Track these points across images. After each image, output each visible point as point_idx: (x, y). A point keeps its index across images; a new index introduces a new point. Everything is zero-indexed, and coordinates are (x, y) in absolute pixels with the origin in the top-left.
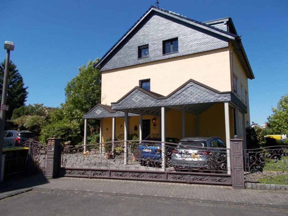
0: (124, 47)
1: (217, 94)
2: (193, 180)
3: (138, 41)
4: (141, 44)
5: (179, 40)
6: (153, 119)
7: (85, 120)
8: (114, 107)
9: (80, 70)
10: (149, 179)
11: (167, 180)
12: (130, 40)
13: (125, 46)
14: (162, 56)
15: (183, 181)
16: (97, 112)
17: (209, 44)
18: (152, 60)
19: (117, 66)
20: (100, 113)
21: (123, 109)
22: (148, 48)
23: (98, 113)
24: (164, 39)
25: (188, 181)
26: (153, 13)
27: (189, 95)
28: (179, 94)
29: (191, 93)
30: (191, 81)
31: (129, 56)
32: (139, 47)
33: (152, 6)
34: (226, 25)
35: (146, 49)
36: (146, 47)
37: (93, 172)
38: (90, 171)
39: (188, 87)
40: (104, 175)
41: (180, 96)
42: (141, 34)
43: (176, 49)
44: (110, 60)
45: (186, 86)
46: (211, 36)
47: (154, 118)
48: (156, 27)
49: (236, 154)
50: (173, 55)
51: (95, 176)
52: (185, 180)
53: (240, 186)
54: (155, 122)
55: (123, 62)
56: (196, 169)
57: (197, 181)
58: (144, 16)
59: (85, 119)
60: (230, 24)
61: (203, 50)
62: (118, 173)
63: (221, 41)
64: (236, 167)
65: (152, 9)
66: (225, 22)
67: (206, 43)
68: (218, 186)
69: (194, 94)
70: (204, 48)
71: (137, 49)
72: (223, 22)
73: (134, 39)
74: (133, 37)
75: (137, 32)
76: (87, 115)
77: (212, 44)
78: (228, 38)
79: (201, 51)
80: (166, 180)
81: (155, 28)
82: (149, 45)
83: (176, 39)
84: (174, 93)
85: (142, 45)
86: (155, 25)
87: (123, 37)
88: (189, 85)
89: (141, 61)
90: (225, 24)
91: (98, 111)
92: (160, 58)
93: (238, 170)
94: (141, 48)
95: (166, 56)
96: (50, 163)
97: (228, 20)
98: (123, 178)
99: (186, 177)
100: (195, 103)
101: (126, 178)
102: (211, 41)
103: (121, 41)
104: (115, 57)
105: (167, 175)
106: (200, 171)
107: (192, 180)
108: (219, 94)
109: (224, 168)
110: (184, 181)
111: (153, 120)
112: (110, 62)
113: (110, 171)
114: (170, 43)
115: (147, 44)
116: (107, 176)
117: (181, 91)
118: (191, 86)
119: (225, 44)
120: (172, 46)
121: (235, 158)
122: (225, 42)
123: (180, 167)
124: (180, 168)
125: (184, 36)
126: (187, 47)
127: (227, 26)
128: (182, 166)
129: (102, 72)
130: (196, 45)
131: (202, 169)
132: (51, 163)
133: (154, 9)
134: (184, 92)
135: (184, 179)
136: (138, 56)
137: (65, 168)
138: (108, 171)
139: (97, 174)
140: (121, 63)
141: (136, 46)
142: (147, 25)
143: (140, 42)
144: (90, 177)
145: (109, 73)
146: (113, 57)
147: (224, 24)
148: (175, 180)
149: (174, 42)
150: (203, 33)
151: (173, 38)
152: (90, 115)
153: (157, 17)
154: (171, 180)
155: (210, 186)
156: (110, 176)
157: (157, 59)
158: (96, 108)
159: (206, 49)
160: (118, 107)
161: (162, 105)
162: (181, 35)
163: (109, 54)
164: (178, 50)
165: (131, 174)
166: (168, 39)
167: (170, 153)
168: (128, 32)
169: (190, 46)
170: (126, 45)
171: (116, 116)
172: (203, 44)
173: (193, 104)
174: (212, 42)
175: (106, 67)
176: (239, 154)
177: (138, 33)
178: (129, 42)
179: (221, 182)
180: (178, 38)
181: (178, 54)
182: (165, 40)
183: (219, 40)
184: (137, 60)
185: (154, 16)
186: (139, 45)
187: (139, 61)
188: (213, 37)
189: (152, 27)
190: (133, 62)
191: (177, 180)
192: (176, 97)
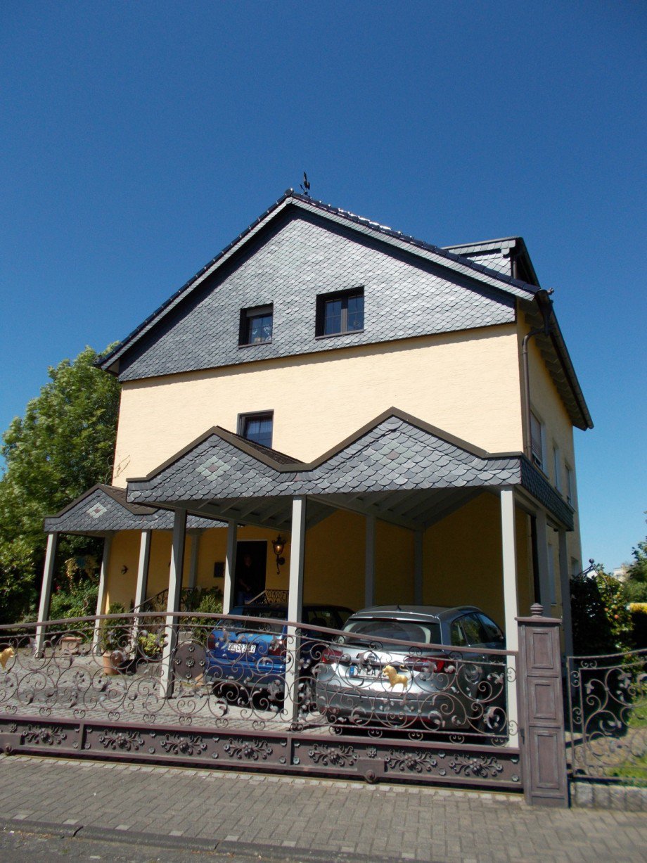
0: (196, 309)
1: (477, 459)
2: (386, 770)
3: (241, 292)
4: (251, 302)
5: (366, 294)
6: (276, 540)
7: (51, 537)
8: (138, 493)
9: (53, 375)
10: (225, 760)
11: (291, 768)
12: (217, 290)
13: (200, 305)
14: (314, 341)
15: (348, 770)
16: (91, 511)
17: (458, 312)
18: (283, 352)
19: (172, 368)
20: (101, 513)
21: (165, 502)
22: (271, 315)
23: (97, 516)
24: (320, 289)
25: (368, 773)
26: (292, 213)
27: (385, 460)
28: (353, 456)
29: (391, 456)
30: (392, 413)
31: (211, 337)
32: (244, 312)
33: (288, 191)
34: (509, 259)
35: (266, 319)
36: (265, 311)
37: (20, 728)
38: (11, 727)
39: (384, 435)
40: (60, 743)
41: (354, 462)
42: (253, 273)
43: (357, 323)
44: (152, 348)
45: (378, 432)
46: (463, 290)
47: (279, 538)
48: (298, 253)
49: (538, 673)
50: (348, 341)
51: (27, 746)
52: (356, 770)
53: (552, 794)
54: (281, 551)
55: (190, 356)
56: (396, 728)
57: (401, 773)
58: (262, 220)
59: (48, 533)
60: (519, 255)
61: (439, 327)
62: (114, 736)
63: (493, 302)
64: (540, 723)
65: (288, 200)
66: (507, 252)
67: (447, 308)
68: (473, 794)
69: (401, 459)
70: (444, 323)
71: (238, 316)
72: (498, 251)
73: (228, 286)
74: (227, 281)
75: (240, 265)
76: (58, 520)
77: (468, 310)
78: (514, 296)
79: (433, 332)
80: (287, 767)
81: (294, 257)
82: (275, 305)
83: (358, 292)
84: (336, 454)
85: (253, 306)
86: (295, 246)
87: (195, 279)
88: (385, 427)
89: (248, 354)
90: (505, 256)
91: (95, 508)
92: (306, 349)
93: (545, 732)
94: (249, 315)
95: (327, 341)
97: (513, 244)
98: (133, 754)
99: (362, 756)
100: (404, 487)
101: (141, 754)
102: (462, 302)
103: (190, 290)
104: (168, 340)
105: (293, 748)
106: (412, 733)
107: (383, 767)
108: (484, 459)
109: (496, 725)
111: (275, 544)
112: (149, 352)
113: (86, 727)
114: (338, 304)
115: (268, 302)
116: (70, 745)
117: (360, 447)
118: (394, 431)
119: (506, 313)
120: (344, 312)
121: (533, 688)
122: (505, 307)
123: (340, 719)
125: (384, 285)
126: (391, 317)
127: (512, 261)
128: (349, 713)
129: (122, 382)
130: (419, 313)
131: (418, 724)
133: (295, 202)
134: (370, 451)
135: (352, 765)
136: (237, 337)
138: (77, 726)
139: (35, 736)
140: (184, 357)
141: (233, 308)
142: (273, 247)
143: (248, 295)
144: (8, 750)
145: (144, 387)
146: (162, 339)
147: (500, 255)
148: (320, 768)
149: (351, 302)
150: (439, 280)
151: (349, 287)
152: (67, 522)
153: (303, 226)
154: (307, 767)
155: (444, 792)
156: (83, 747)
157: (297, 349)
158: (90, 498)
159: (448, 326)
160: (148, 493)
161: (297, 493)
162: (375, 281)
163: (149, 327)
164: (362, 327)
165: (161, 740)
166: (333, 290)
167: (308, 661)
168: (212, 265)
169: (401, 315)
170: (203, 302)
171: (152, 525)
172: (438, 309)
173: (397, 491)
174: (467, 305)
175: (138, 368)
176: (548, 673)
177: (242, 268)
178: (213, 293)
179: (485, 777)
180: (366, 288)
181: (361, 336)
182: (324, 292)
183: (488, 301)
184: (234, 351)
185: (293, 221)
186: (244, 304)
187: (241, 355)
188: (469, 292)
189: (287, 253)
190: (224, 355)
191: (327, 768)
192: (342, 465)
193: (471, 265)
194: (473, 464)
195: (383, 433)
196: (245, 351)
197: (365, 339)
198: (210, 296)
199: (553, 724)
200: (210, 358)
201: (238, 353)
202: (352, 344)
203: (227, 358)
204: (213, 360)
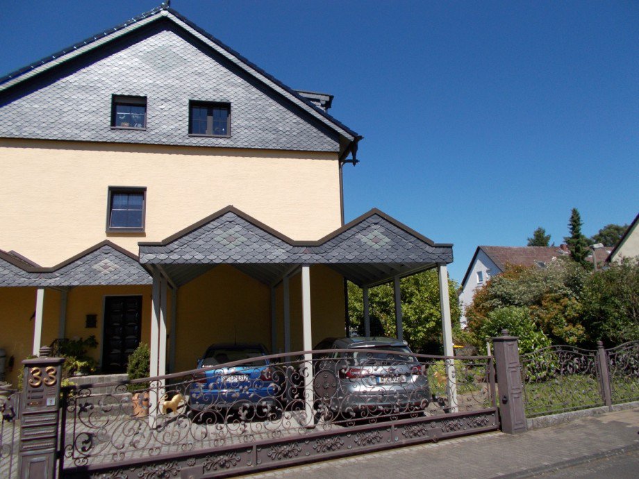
0: (58, 82)
1: (428, 246)
3: (112, 79)
4: (123, 91)
5: (232, 109)
8: (153, 256)
10: (356, 449)
14: (188, 137)
15: (423, 438)
17: (301, 138)
18: (157, 140)
22: (145, 106)
24: (192, 96)
25: (435, 436)
26: (165, 25)
27: (371, 243)
28: (349, 238)
29: (375, 240)
30: (375, 212)
31: (77, 113)
32: (115, 97)
34: (325, 108)
35: (134, 108)
38: (190, 461)
39: (369, 226)
40: (236, 465)
41: (350, 242)
43: (223, 128)
45: (365, 224)
46: (305, 123)
48: (171, 60)
49: (511, 366)
51: (207, 474)
53: (520, 427)
55: (52, 125)
57: (448, 433)
61: (288, 146)
62: (279, 450)
63: (325, 136)
65: (164, 13)
66: (324, 103)
67: (295, 133)
70: (291, 144)
71: (109, 99)
72: (318, 101)
77: (308, 138)
79: (284, 148)
80: (392, 444)
81: (167, 62)
82: (149, 99)
83: (226, 106)
84: (337, 236)
85: (126, 94)
86: (167, 54)
90: (323, 106)
92: (179, 142)
93: (517, 396)
94: (117, 101)
95: (199, 139)
96: (35, 459)
97: (327, 99)
98: (294, 460)
99: (429, 427)
100: (385, 261)
102: (305, 132)
105: (394, 431)
108: (432, 247)
110: (426, 437)
114: (205, 111)
115: (142, 95)
116: (245, 464)
117: (353, 233)
118: (376, 224)
120: (210, 119)
121: (510, 374)
122: (333, 141)
123: (416, 407)
124: (416, 410)
125: (247, 106)
126: (253, 131)
127: (326, 110)
130: (274, 132)
132: (43, 458)
133: (171, 16)
134: (360, 236)
135: (425, 434)
137: (90, 469)
138: (251, 448)
139: (214, 464)
140: (44, 125)
141: (104, 92)
143: (120, 84)
146: (16, 102)
147: (320, 104)
148: (409, 440)
149: (216, 112)
150: (288, 112)
154: (404, 441)
156: (256, 464)
157: (172, 141)
159: (295, 146)
164: (229, 133)
165: (314, 445)
166: (203, 99)
170: (67, 78)
172: (288, 133)
178: (79, 72)
179: (482, 426)
180: (232, 105)
181: (228, 141)
182: (196, 99)
183: (322, 135)
184: (105, 130)
185: (165, 31)
186: (115, 90)
187: (113, 135)
188: (309, 125)
189: (159, 57)
190: (94, 132)
191: (412, 439)
192: (341, 244)
193: (313, 107)
194: (426, 249)
195: (369, 224)
196: (118, 133)
197: (232, 143)
198: (75, 74)
199: (519, 391)
200: (77, 132)
201: (110, 133)
202: (220, 145)
203: (97, 135)
204: (81, 134)
